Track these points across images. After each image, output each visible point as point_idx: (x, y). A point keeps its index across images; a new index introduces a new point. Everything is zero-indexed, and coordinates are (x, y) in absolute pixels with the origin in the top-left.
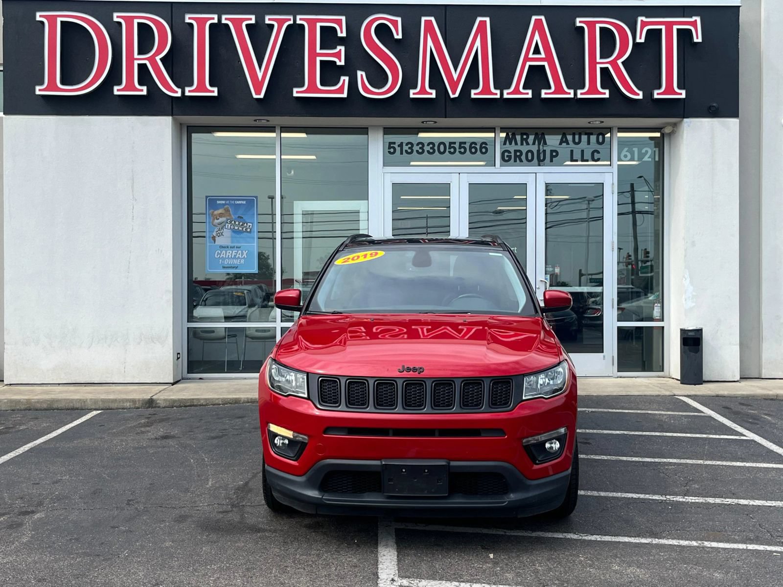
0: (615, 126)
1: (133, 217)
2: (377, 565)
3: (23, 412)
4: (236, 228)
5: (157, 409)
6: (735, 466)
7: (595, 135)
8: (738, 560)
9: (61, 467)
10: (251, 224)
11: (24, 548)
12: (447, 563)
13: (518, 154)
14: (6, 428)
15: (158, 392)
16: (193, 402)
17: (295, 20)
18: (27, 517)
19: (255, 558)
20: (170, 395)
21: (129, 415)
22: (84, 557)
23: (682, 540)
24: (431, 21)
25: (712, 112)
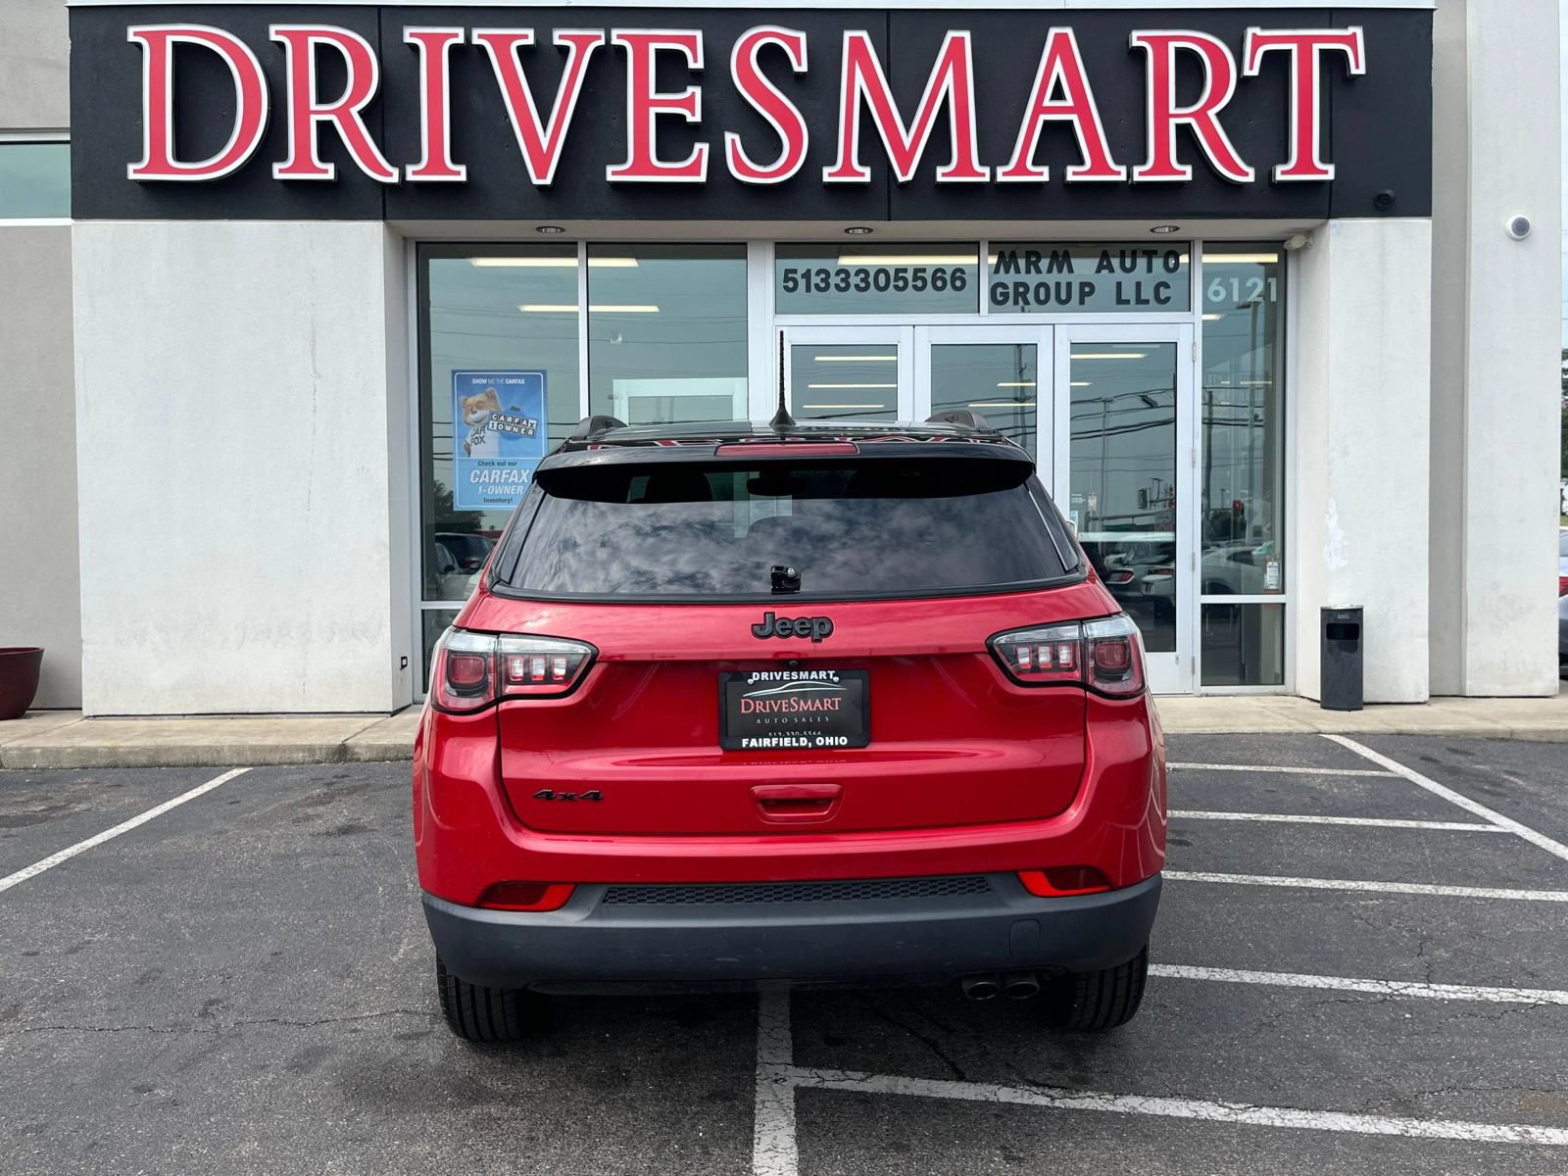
0: (1199, 239)
1: (315, 407)
3: (100, 771)
4: (508, 428)
5: (353, 764)
7: (1161, 254)
9: (104, 909)
10: (535, 422)
13: (1021, 290)
14: (50, 809)
15: (360, 730)
17: (608, 39)
20: (381, 738)
21: (300, 776)
23: (1475, 1122)
24: (861, 39)
25: (1383, 207)
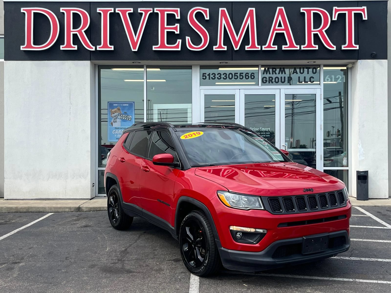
0: (322, 64)
1: (70, 113)
2: (189, 289)
3: (14, 213)
4: (123, 118)
5: (82, 212)
6: (379, 242)
7: (311, 68)
8: (372, 288)
9: (33, 241)
10: (131, 116)
11: (15, 279)
12: (224, 288)
13: (271, 79)
14: (6, 221)
15: (83, 203)
16: (101, 209)
17: (153, 11)
18: (16, 265)
19: (128, 285)
20: (89, 205)
21: (68, 215)
22: (44, 284)
23: (345, 278)
24: (224, 10)
25: (374, 57)
